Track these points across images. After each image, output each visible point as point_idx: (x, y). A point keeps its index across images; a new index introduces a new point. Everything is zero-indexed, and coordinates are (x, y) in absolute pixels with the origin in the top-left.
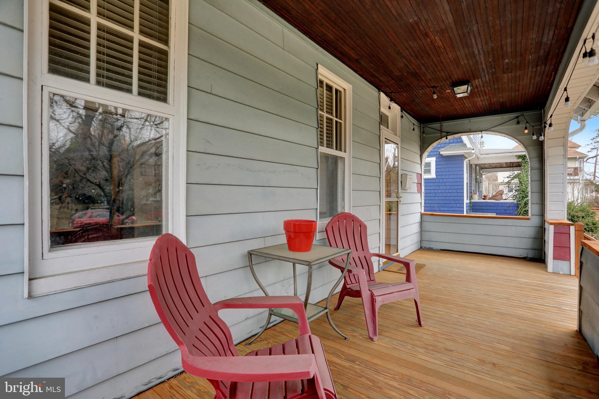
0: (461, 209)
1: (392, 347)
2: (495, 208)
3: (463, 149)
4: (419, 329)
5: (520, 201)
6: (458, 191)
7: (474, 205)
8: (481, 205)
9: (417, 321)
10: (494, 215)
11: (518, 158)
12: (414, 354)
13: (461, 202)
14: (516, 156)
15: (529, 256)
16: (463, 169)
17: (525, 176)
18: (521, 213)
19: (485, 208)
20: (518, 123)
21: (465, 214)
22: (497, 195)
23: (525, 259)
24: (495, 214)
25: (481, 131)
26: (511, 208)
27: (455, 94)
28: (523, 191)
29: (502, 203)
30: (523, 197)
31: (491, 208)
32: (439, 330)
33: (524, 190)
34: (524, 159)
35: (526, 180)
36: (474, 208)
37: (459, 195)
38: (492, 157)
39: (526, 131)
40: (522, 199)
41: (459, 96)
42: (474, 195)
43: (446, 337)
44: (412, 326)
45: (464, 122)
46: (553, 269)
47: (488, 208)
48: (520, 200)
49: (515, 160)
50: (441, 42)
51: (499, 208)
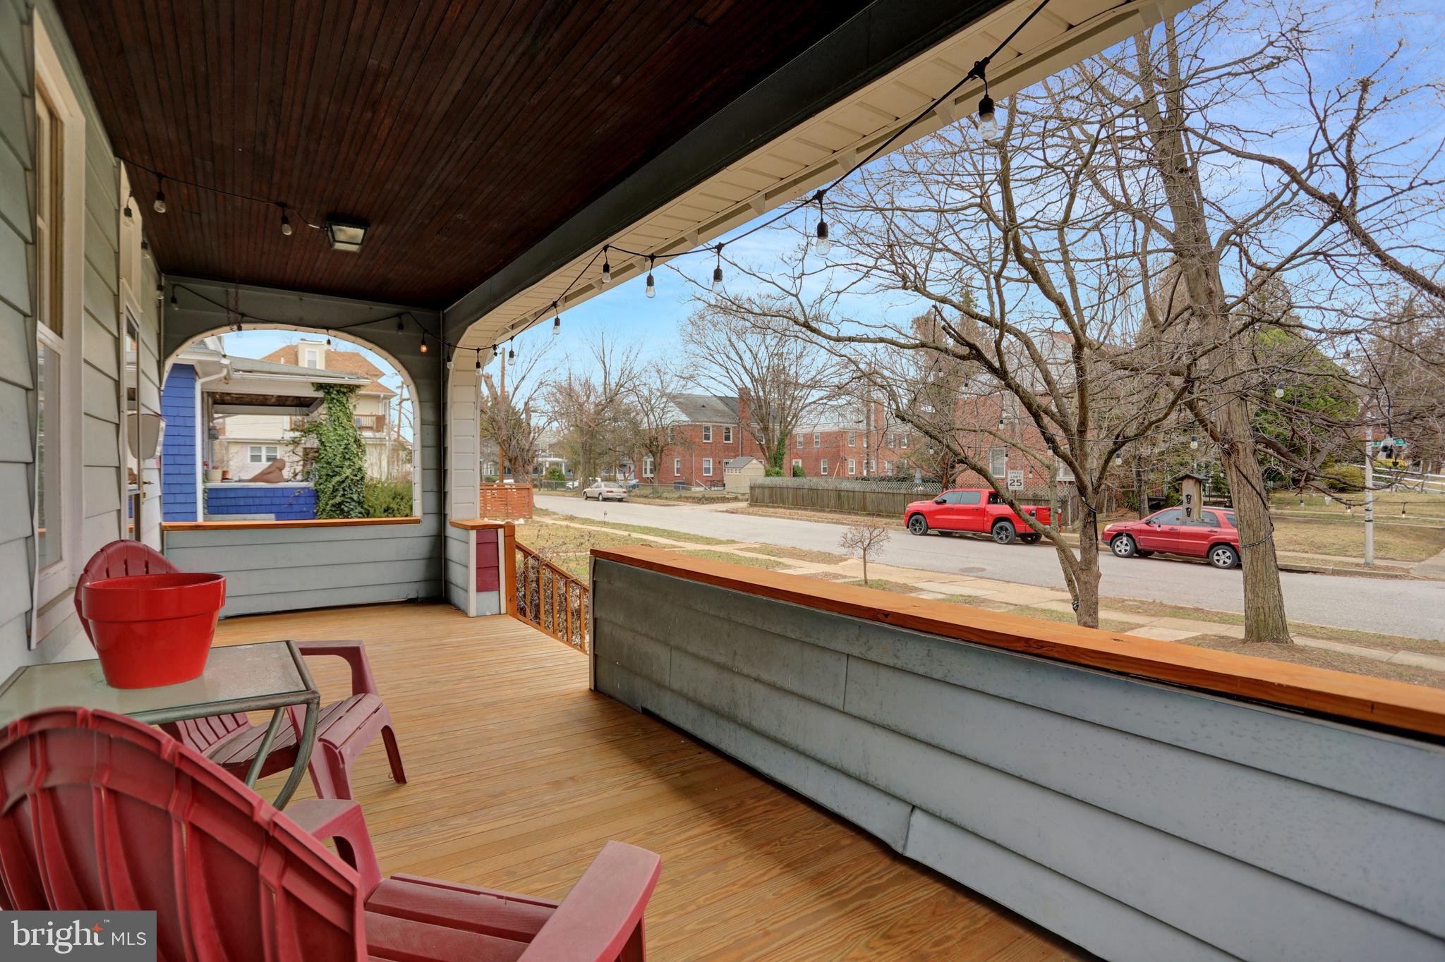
0: (188, 508)
1: (407, 848)
2: (267, 501)
3: (196, 350)
4: (404, 791)
5: (321, 484)
6: (181, 460)
7: (214, 496)
8: (232, 495)
9: (392, 775)
10: (270, 519)
11: (317, 390)
12: (459, 834)
13: (188, 489)
14: (313, 384)
15: (420, 596)
16: (194, 402)
17: (332, 430)
18: (324, 510)
19: (242, 502)
20: (401, 327)
21: (200, 520)
22: (271, 470)
23: (411, 602)
24: (273, 516)
25: (327, 328)
26: (302, 501)
27: (335, 241)
28: (329, 463)
29: (282, 489)
30: (328, 475)
31: (257, 501)
32: (443, 774)
33: (330, 460)
34: (328, 393)
35: (333, 438)
36: (215, 502)
37: (183, 470)
38: (260, 380)
39: (424, 349)
40: (326, 480)
41: (338, 246)
42: (215, 470)
43: (467, 779)
44: (387, 792)
45: (285, 296)
46: (477, 609)
47: (250, 502)
48: (321, 481)
49: (310, 393)
50: (389, 132)
51: (276, 501)
